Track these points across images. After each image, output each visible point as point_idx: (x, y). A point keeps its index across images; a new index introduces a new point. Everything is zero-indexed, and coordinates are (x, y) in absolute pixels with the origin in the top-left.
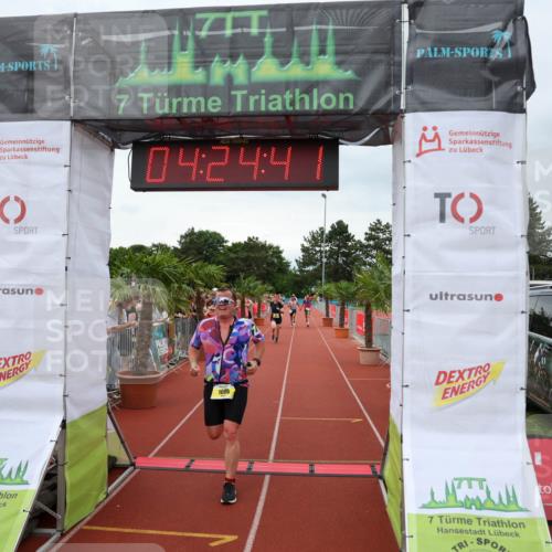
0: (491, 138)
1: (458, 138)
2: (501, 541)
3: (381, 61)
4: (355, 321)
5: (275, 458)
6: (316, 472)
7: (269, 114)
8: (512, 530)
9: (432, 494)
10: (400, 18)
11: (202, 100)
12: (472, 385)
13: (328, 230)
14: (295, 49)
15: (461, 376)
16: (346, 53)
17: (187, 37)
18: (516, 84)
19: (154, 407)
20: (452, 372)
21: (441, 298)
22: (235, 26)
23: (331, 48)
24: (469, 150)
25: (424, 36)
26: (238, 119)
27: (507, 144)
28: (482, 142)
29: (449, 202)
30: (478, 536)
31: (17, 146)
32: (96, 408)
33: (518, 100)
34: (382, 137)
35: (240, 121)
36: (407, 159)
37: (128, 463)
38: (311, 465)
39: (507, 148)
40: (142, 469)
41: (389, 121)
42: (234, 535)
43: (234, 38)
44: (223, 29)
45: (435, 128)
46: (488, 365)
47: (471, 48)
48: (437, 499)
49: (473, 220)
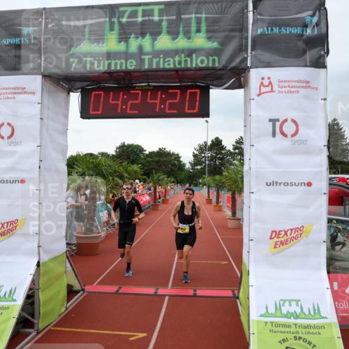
0: (304, 85)
2: (309, 338)
3: (235, 36)
4: (226, 201)
5: (172, 286)
6: (198, 295)
7: (165, 70)
8: (316, 331)
9: (267, 308)
10: (247, 9)
11: (123, 61)
12: (292, 239)
13: (209, 143)
14: (181, 29)
15: (286, 234)
16: (213, 31)
17: (114, 22)
18: (320, 50)
19: (97, 254)
20: (280, 231)
21: (273, 185)
23: (204, 28)
25: (262, 20)
26: (146, 73)
29: (278, 124)
30: (295, 335)
31: (8, 91)
32: (59, 254)
33: (322, 60)
34: (237, 84)
35: (147, 75)
36: (252, 98)
37: (80, 289)
38: (195, 290)
39: (314, 91)
40: (89, 292)
41: (241, 74)
42: (144, 333)
43: (143, 23)
44: (137, 17)
45: (269, 78)
46: (303, 227)
47: (292, 27)
48: (269, 311)
49: (293, 136)
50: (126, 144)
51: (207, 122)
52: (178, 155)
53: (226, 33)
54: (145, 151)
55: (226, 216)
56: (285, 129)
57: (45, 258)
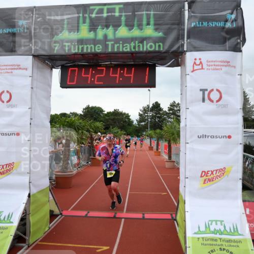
0: (226, 64)
1: (211, 64)
3: (175, 28)
4: (163, 148)
5: (127, 211)
6: (145, 217)
7: (123, 53)
8: (236, 244)
9: (199, 228)
10: (184, 8)
11: (93, 46)
12: (217, 177)
13: (151, 106)
14: (136, 23)
15: (212, 173)
16: (159, 24)
17: (86, 17)
18: (237, 39)
19: (71, 188)
20: (208, 171)
21: (203, 137)
22: (108, 12)
23: (152, 22)
24: (216, 69)
25: (195, 17)
27: (233, 66)
28: (222, 66)
29: (206, 93)
30: (220, 247)
31: (8, 67)
32: (44, 188)
33: (238, 46)
34: (175, 63)
35: (110, 56)
36: (187, 73)
37: (59, 213)
38: (143, 214)
39: (233, 68)
40: (66, 216)
41: (179, 56)
42: (108, 246)
44: (103, 13)
45: (200, 59)
46: (225, 168)
47: (217, 22)
48: (201, 230)
49: (217, 101)
50: (90, 106)
51: (149, 90)
52: (128, 114)
53: (167, 27)
54: (104, 111)
55: (164, 159)
56: (212, 96)
57: (34, 191)
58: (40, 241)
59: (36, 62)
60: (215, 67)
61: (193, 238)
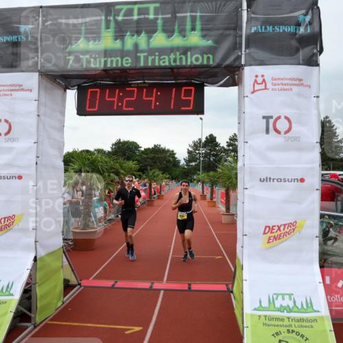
0: (297, 82)
1: (277, 82)
2: (302, 331)
3: (230, 35)
4: (220, 196)
5: (167, 280)
6: (192, 289)
7: (160, 68)
8: (309, 324)
9: (260, 302)
10: (241, 7)
11: (119, 59)
12: (285, 234)
13: (204, 140)
14: (176, 27)
15: (279, 229)
16: (208, 30)
17: (110, 21)
18: (313, 48)
19: (93, 250)
20: (273, 226)
21: (267, 181)
22: (139, 14)
23: (198, 26)
24: (284, 90)
25: (256, 19)
26: (141, 71)
27: (307, 86)
28: (292, 85)
29: (271, 121)
30: (288, 328)
31: (5, 88)
32: (56, 249)
33: (314, 58)
34: (231, 81)
35: (143, 72)
36: (246, 95)
37: (77, 283)
38: (189, 284)
39: (307, 88)
40: (85, 287)
41: (235, 72)
42: (140, 326)
43: (139, 21)
45: (263, 76)
46: (296, 222)
47: (285, 26)
48: (263, 305)
49: (286, 132)
50: (122, 141)
51: (201, 119)
52: (173, 151)
53: (220, 32)
54: (141, 147)
55: (220, 211)
56: (278, 126)
57: (42, 253)
58: (51, 320)
59: (44, 81)
60: (282, 87)
61: (252, 315)
